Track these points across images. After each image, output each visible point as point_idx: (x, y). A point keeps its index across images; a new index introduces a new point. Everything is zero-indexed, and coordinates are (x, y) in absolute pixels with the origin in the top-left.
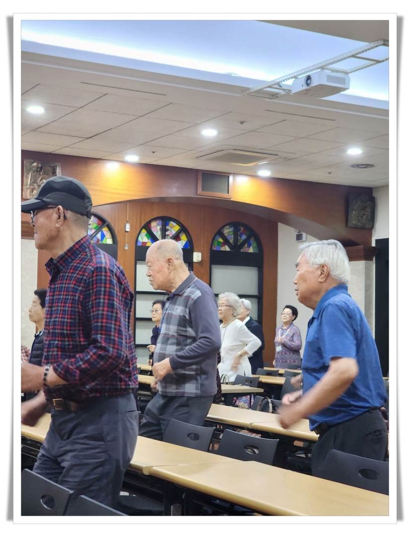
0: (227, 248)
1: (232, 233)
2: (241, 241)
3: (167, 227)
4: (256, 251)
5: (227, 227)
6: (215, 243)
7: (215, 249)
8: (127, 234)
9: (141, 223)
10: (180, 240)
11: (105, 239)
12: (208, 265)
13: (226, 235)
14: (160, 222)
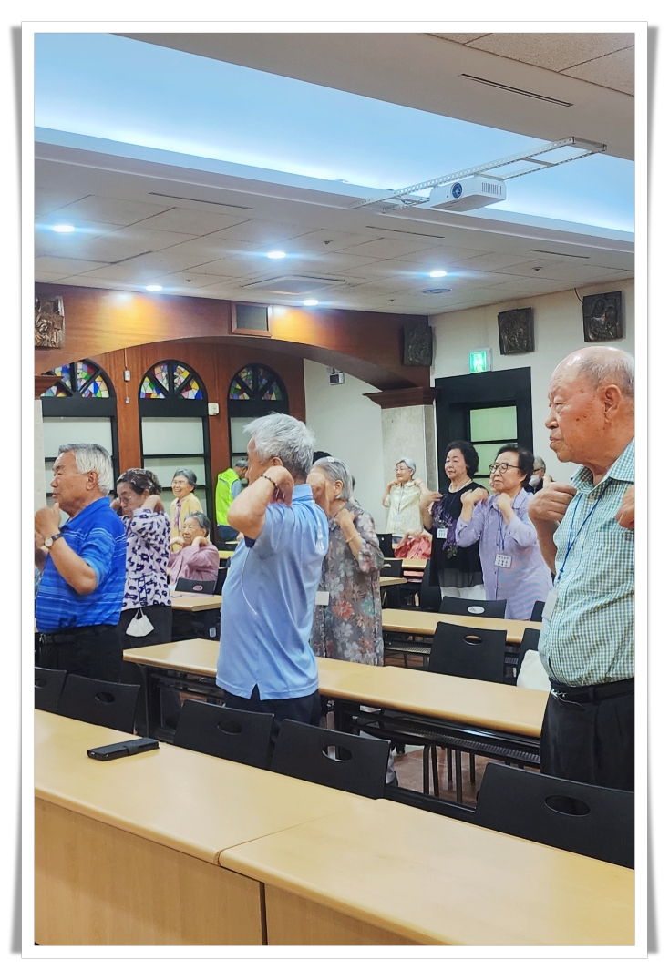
0: (246, 396)
1: (250, 377)
2: (261, 387)
3: (175, 374)
5: (245, 370)
6: (232, 391)
7: (232, 398)
8: (127, 383)
9: (143, 369)
10: (191, 389)
11: (99, 392)
12: (226, 418)
13: (244, 380)
14: (166, 367)
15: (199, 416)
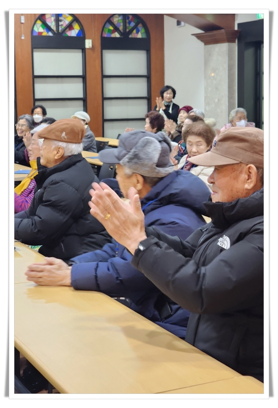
0: (117, 35)
1: (121, 21)
2: (130, 28)
3: (61, 19)
4: (144, 36)
5: (117, 16)
6: (106, 31)
7: (106, 36)
8: (22, 25)
10: (73, 29)
12: (100, 51)
13: (116, 23)
15: (79, 49)
